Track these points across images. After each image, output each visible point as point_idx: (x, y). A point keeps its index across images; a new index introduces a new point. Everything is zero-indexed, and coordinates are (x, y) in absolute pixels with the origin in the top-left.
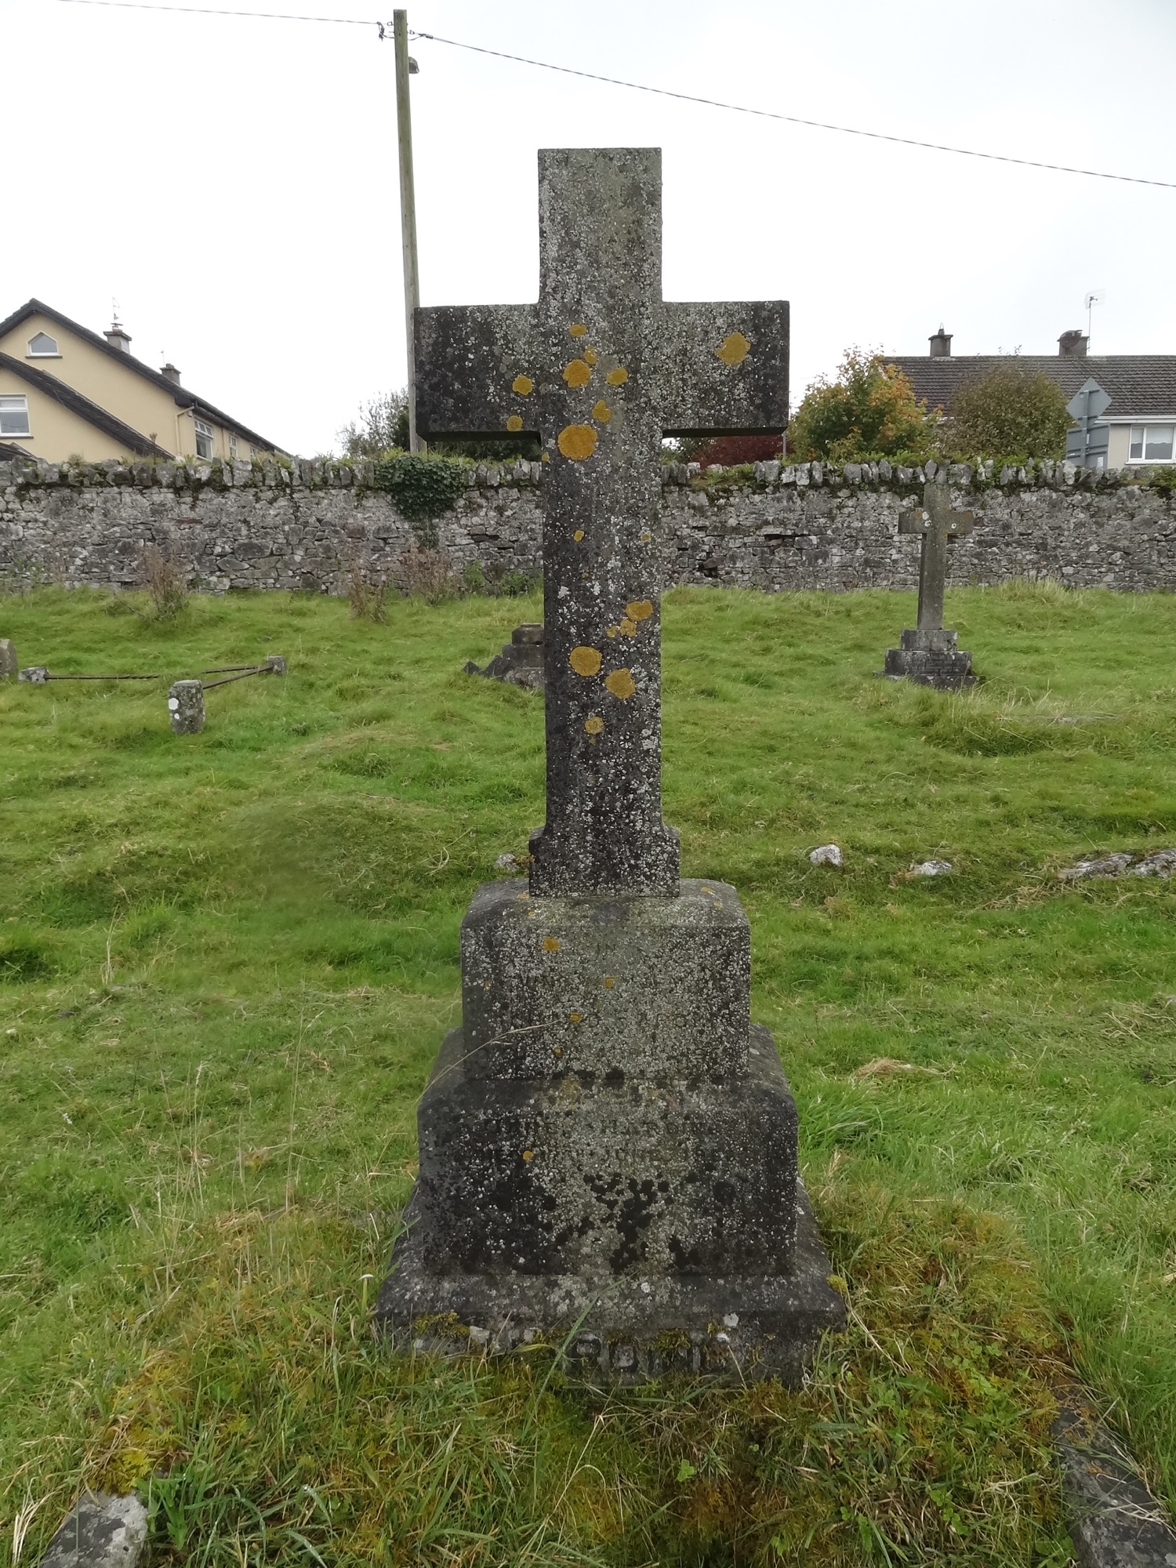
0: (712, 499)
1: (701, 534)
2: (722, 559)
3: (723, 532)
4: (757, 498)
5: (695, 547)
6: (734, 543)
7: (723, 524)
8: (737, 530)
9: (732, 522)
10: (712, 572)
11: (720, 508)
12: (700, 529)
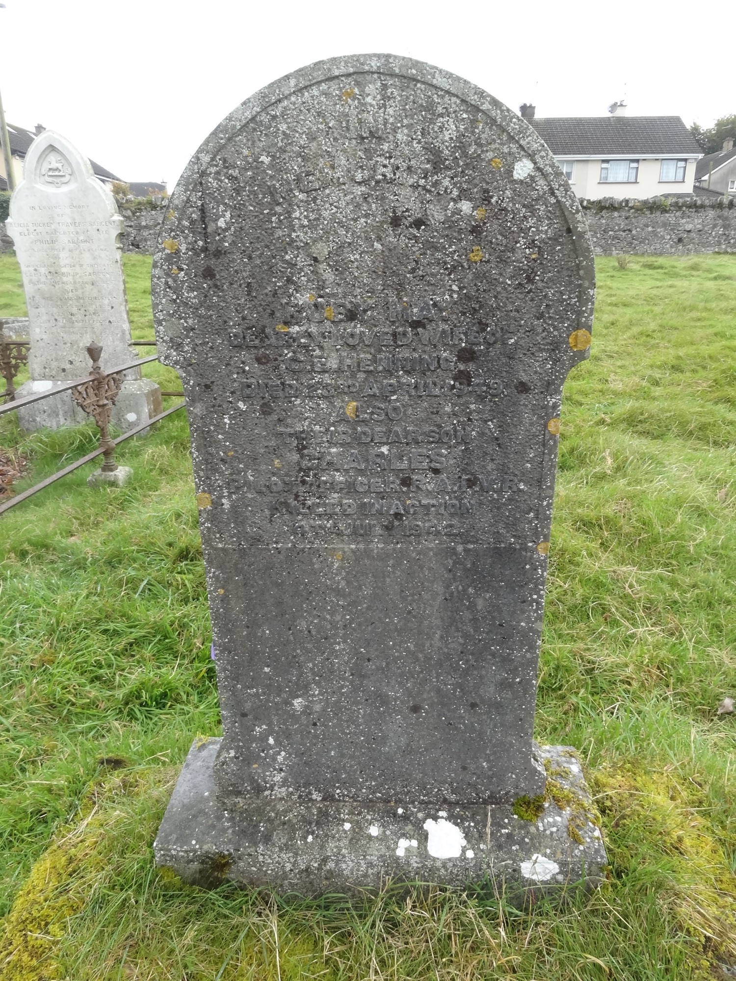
0: (134, 213)
1: (129, 229)
2: (141, 241)
3: (139, 228)
4: (153, 212)
5: (128, 235)
6: (145, 233)
7: (140, 224)
8: (146, 227)
9: (144, 223)
10: (138, 247)
11: (138, 217)
12: (131, 226)
